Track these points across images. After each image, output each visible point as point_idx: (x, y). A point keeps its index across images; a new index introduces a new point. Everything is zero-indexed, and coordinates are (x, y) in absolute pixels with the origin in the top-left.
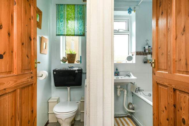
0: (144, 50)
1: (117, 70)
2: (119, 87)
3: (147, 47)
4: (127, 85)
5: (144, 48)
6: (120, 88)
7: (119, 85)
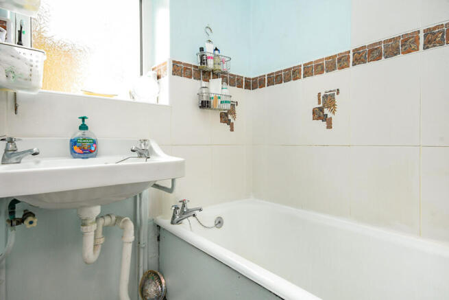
0: (202, 57)
1: (83, 127)
2: (97, 210)
3: (209, 49)
4: (136, 199)
5: (202, 49)
6: (101, 216)
7: (95, 202)
